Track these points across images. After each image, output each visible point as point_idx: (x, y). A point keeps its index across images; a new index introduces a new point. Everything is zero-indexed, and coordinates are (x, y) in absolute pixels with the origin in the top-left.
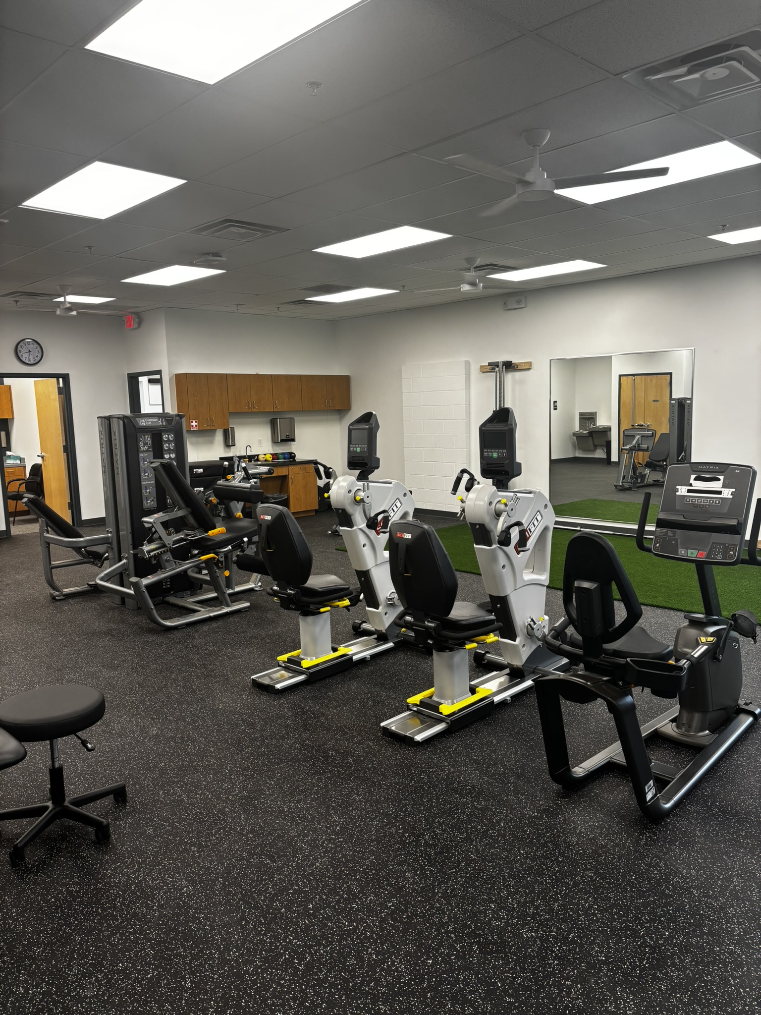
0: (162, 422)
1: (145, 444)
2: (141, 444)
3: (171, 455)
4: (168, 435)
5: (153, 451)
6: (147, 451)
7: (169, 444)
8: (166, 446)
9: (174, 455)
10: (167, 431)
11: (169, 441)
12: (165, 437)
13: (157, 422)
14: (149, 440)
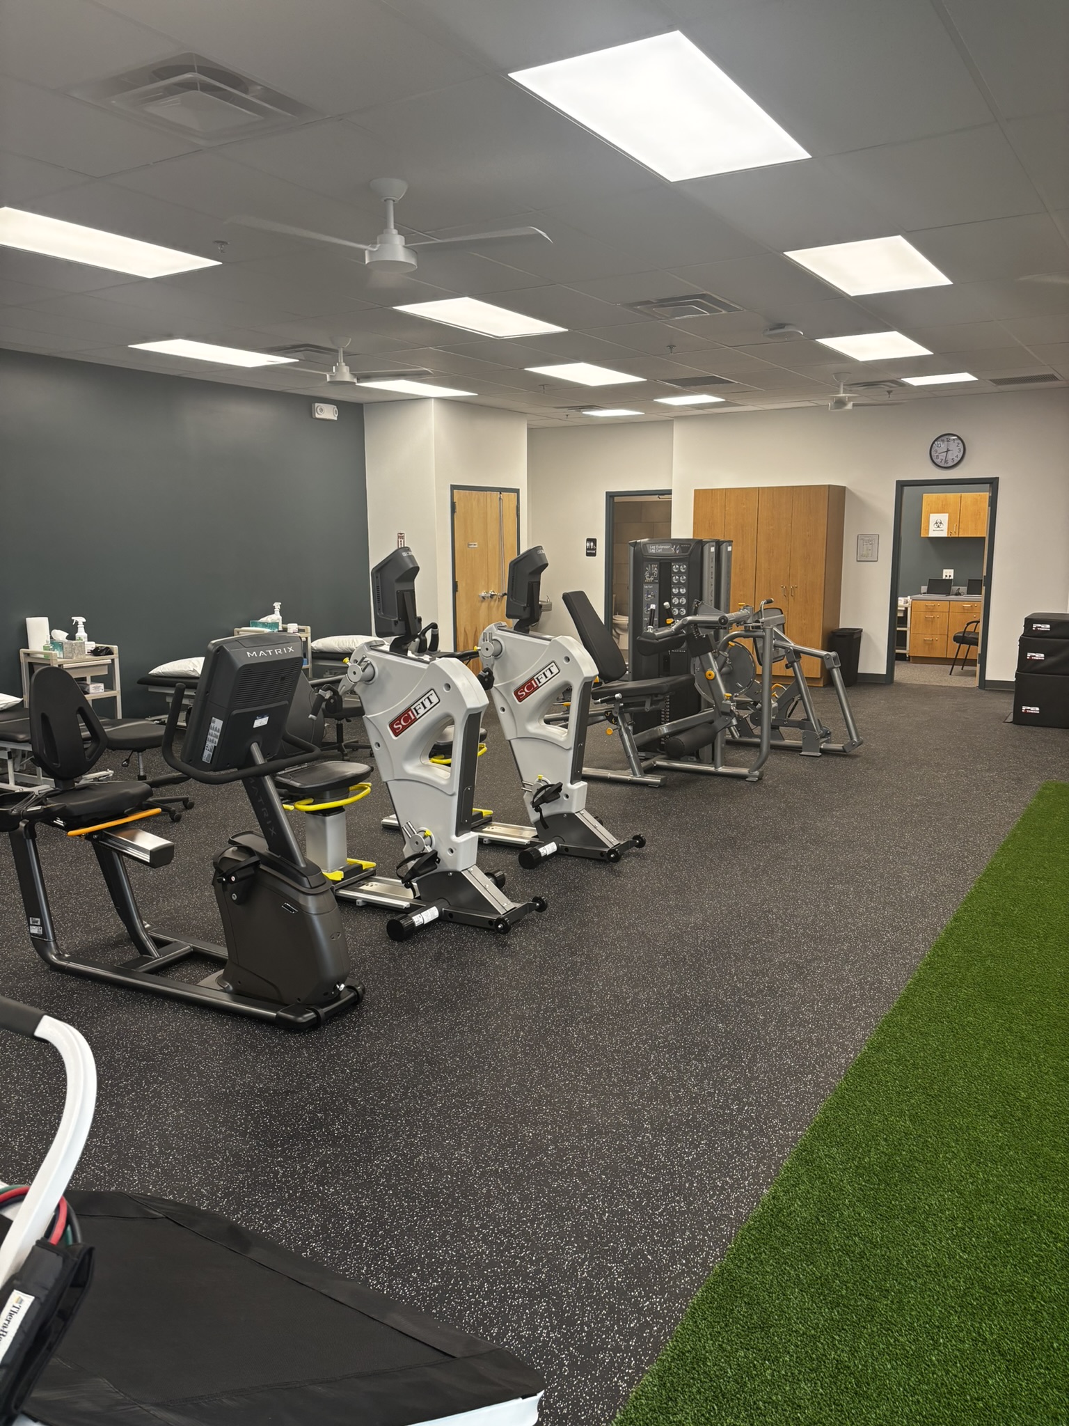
0: (675, 549)
1: (651, 574)
2: (647, 574)
3: (681, 590)
4: (680, 566)
5: (660, 583)
6: (653, 583)
7: (679, 577)
8: (675, 579)
9: (685, 591)
10: (679, 560)
11: (679, 573)
12: (675, 568)
13: (670, 549)
14: (655, 571)
